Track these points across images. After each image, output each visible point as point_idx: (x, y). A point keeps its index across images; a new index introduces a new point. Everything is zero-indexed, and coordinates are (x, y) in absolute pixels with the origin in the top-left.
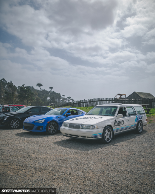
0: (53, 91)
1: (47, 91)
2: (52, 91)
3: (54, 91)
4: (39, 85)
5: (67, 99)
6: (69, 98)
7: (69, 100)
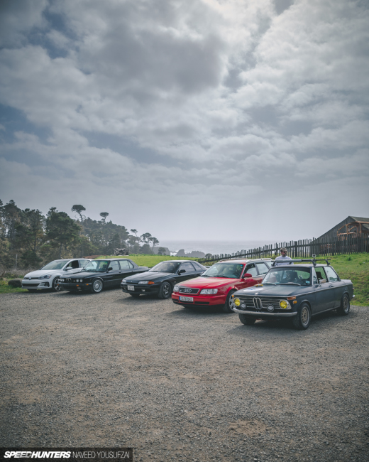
0: (109, 221)
1: (95, 221)
2: (107, 220)
3: (111, 222)
4: (78, 208)
5: (142, 238)
6: (146, 235)
7: (147, 240)
